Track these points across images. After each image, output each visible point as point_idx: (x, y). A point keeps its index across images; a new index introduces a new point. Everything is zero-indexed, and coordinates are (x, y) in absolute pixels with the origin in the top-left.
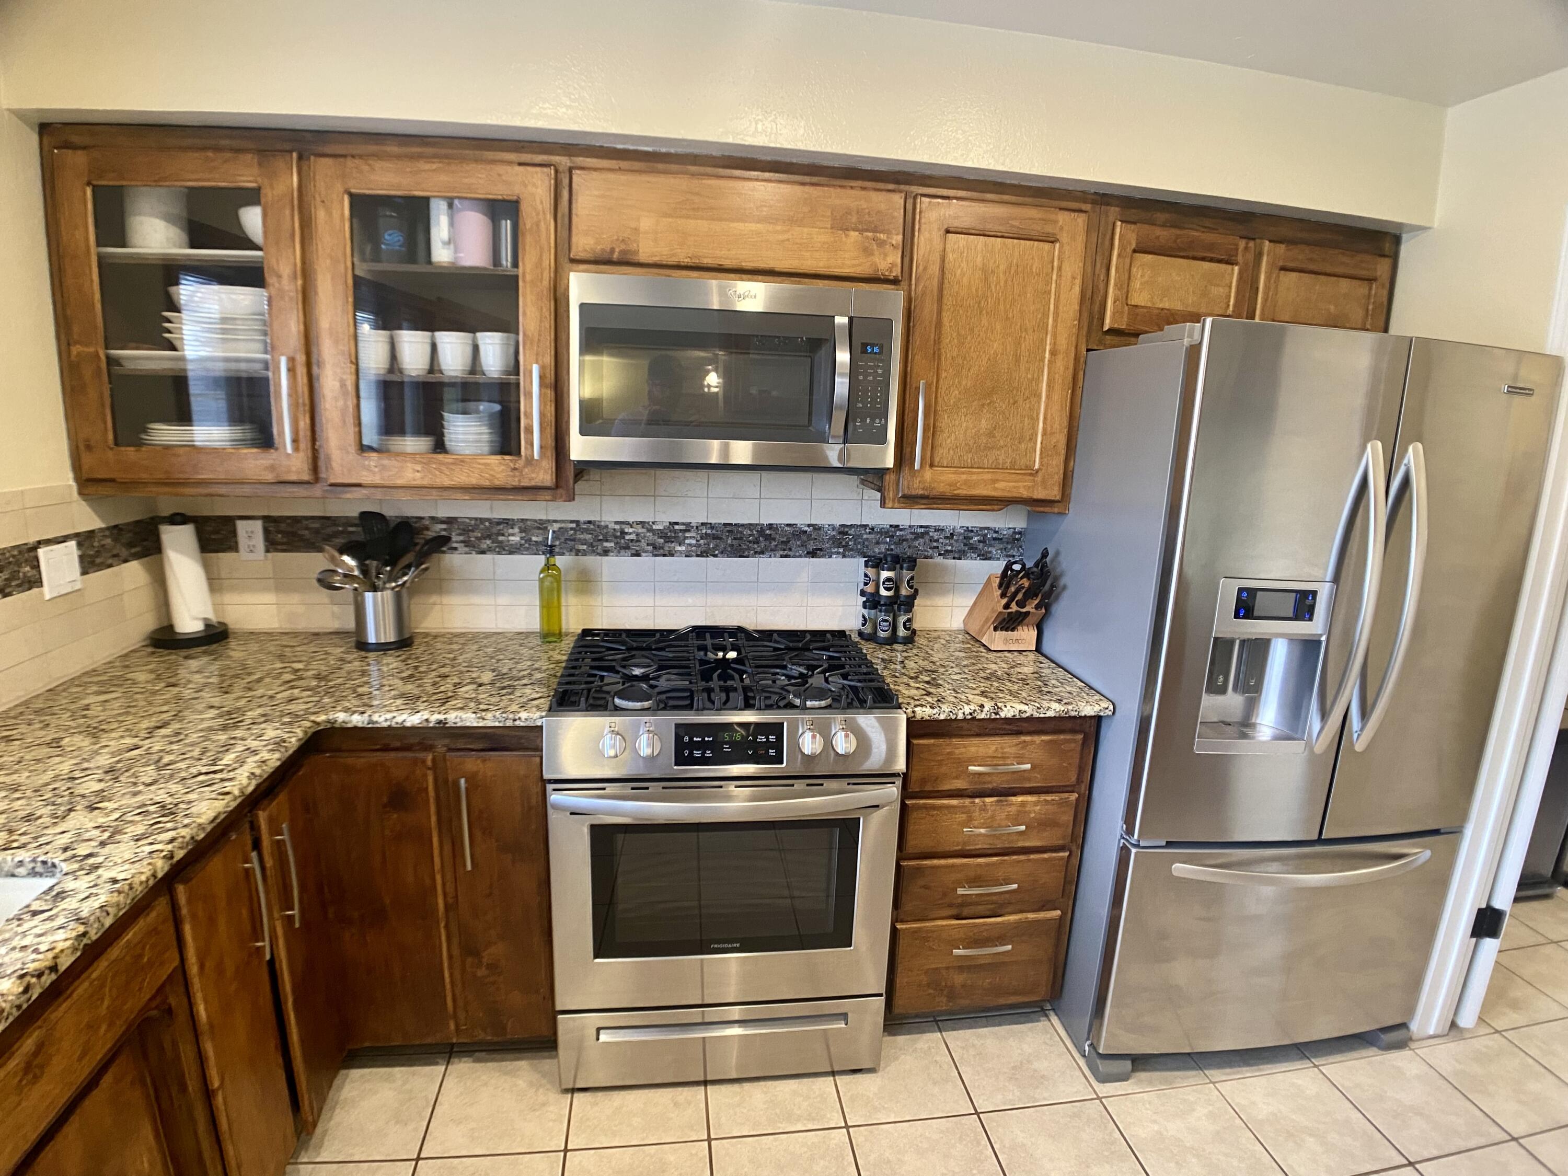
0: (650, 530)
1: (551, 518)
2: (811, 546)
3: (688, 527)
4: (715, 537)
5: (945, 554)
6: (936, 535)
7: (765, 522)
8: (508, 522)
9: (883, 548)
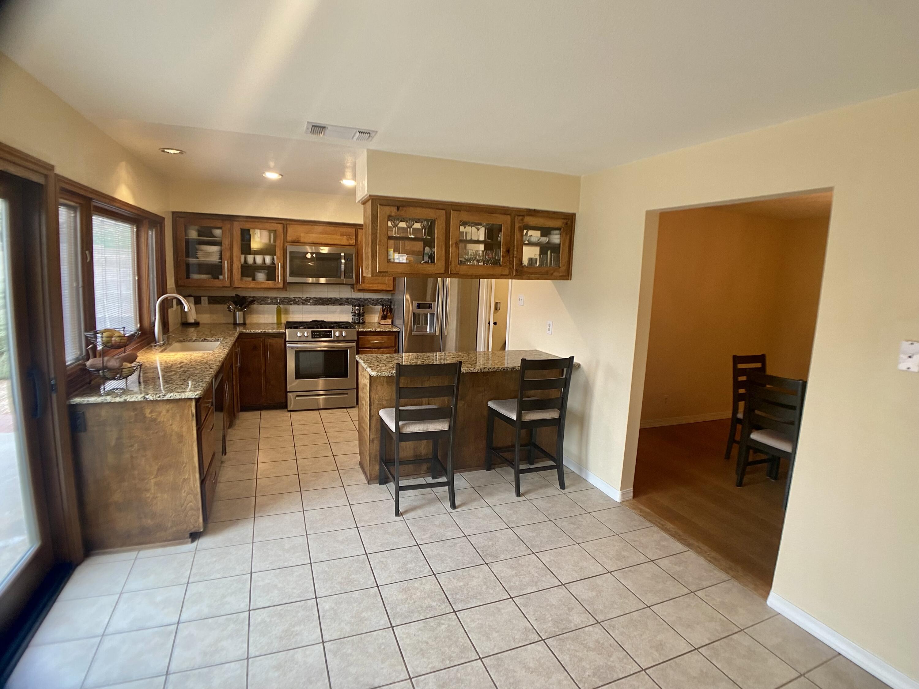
0: (302, 299)
1: (278, 296)
2: (340, 303)
3: (311, 298)
4: (317, 301)
5: (372, 304)
6: (370, 300)
7: (329, 297)
8: (268, 298)
9: (357, 303)
